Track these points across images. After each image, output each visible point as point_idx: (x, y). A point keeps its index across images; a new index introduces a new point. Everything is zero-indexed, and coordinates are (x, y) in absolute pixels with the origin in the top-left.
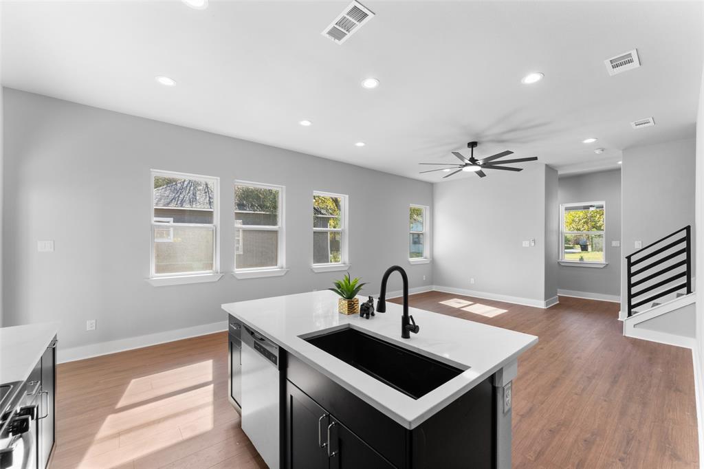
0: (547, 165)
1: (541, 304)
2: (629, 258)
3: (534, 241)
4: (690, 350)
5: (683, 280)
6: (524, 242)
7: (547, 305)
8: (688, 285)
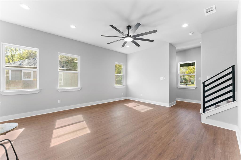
0: (170, 44)
1: (167, 105)
2: (204, 83)
3: (165, 77)
4: (235, 132)
5: (231, 94)
6: (161, 78)
7: (170, 106)
8: (233, 97)
